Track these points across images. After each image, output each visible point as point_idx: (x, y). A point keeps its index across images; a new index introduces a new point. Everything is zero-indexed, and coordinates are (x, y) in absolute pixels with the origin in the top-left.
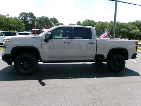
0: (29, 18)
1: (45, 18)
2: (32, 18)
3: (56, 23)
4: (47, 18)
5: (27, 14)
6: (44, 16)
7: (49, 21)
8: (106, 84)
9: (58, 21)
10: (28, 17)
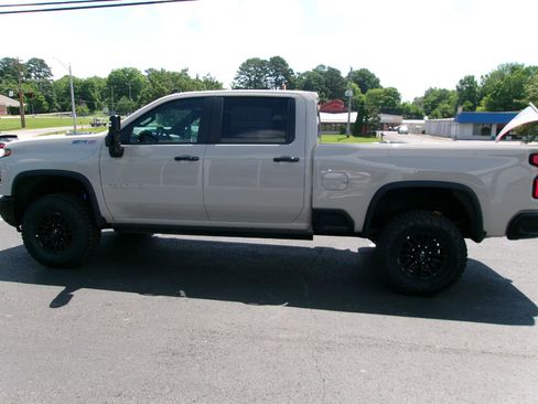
0: (270, 76)
1: (325, 74)
2: (280, 78)
3: (370, 91)
4: (334, 73)
5: (263, 63)
6: (324, 67)
7: (343, 82)
8: (286, 336)
9: (377, 81)
10: (267, 72)
